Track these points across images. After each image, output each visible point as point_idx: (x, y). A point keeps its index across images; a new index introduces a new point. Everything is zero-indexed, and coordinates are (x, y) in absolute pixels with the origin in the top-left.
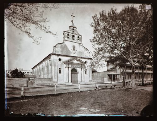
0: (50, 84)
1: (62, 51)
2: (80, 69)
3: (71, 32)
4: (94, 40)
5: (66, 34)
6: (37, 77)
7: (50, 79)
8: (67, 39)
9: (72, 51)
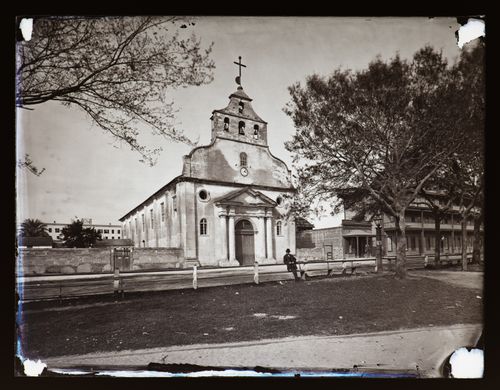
0: (175, 263)
1: (209, 170)
2: (262, 220)
3: (236, 112)
4: (297, 144)
5: (221, 120)
6: (136, 246)
7: (177, 252)
8: (223, 134)
9: (236, 169)
